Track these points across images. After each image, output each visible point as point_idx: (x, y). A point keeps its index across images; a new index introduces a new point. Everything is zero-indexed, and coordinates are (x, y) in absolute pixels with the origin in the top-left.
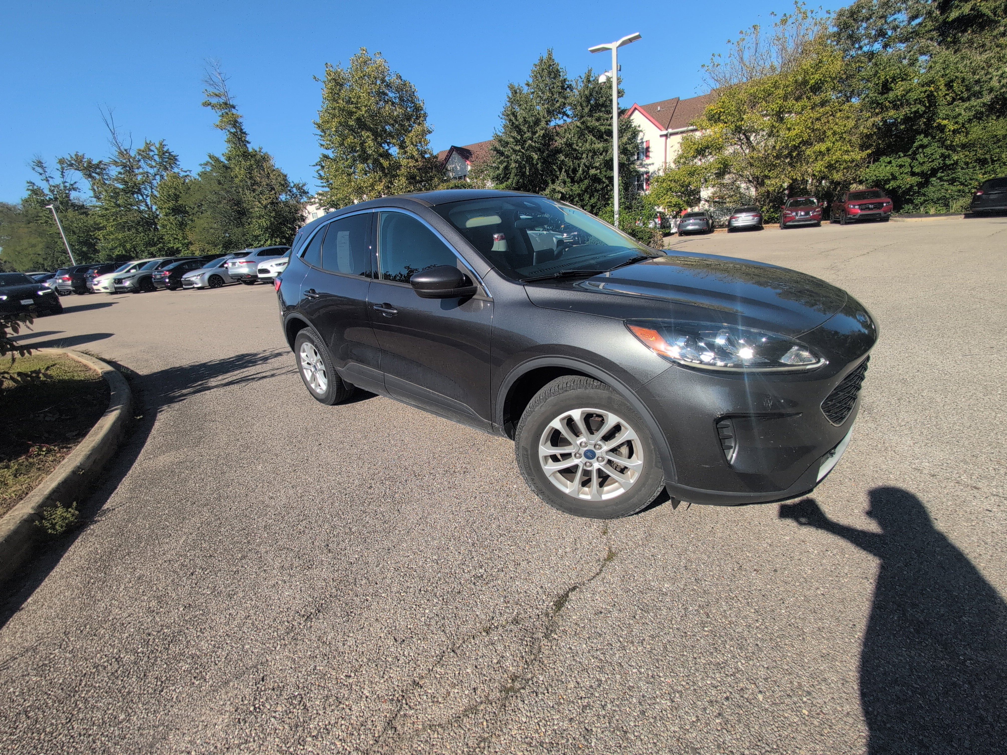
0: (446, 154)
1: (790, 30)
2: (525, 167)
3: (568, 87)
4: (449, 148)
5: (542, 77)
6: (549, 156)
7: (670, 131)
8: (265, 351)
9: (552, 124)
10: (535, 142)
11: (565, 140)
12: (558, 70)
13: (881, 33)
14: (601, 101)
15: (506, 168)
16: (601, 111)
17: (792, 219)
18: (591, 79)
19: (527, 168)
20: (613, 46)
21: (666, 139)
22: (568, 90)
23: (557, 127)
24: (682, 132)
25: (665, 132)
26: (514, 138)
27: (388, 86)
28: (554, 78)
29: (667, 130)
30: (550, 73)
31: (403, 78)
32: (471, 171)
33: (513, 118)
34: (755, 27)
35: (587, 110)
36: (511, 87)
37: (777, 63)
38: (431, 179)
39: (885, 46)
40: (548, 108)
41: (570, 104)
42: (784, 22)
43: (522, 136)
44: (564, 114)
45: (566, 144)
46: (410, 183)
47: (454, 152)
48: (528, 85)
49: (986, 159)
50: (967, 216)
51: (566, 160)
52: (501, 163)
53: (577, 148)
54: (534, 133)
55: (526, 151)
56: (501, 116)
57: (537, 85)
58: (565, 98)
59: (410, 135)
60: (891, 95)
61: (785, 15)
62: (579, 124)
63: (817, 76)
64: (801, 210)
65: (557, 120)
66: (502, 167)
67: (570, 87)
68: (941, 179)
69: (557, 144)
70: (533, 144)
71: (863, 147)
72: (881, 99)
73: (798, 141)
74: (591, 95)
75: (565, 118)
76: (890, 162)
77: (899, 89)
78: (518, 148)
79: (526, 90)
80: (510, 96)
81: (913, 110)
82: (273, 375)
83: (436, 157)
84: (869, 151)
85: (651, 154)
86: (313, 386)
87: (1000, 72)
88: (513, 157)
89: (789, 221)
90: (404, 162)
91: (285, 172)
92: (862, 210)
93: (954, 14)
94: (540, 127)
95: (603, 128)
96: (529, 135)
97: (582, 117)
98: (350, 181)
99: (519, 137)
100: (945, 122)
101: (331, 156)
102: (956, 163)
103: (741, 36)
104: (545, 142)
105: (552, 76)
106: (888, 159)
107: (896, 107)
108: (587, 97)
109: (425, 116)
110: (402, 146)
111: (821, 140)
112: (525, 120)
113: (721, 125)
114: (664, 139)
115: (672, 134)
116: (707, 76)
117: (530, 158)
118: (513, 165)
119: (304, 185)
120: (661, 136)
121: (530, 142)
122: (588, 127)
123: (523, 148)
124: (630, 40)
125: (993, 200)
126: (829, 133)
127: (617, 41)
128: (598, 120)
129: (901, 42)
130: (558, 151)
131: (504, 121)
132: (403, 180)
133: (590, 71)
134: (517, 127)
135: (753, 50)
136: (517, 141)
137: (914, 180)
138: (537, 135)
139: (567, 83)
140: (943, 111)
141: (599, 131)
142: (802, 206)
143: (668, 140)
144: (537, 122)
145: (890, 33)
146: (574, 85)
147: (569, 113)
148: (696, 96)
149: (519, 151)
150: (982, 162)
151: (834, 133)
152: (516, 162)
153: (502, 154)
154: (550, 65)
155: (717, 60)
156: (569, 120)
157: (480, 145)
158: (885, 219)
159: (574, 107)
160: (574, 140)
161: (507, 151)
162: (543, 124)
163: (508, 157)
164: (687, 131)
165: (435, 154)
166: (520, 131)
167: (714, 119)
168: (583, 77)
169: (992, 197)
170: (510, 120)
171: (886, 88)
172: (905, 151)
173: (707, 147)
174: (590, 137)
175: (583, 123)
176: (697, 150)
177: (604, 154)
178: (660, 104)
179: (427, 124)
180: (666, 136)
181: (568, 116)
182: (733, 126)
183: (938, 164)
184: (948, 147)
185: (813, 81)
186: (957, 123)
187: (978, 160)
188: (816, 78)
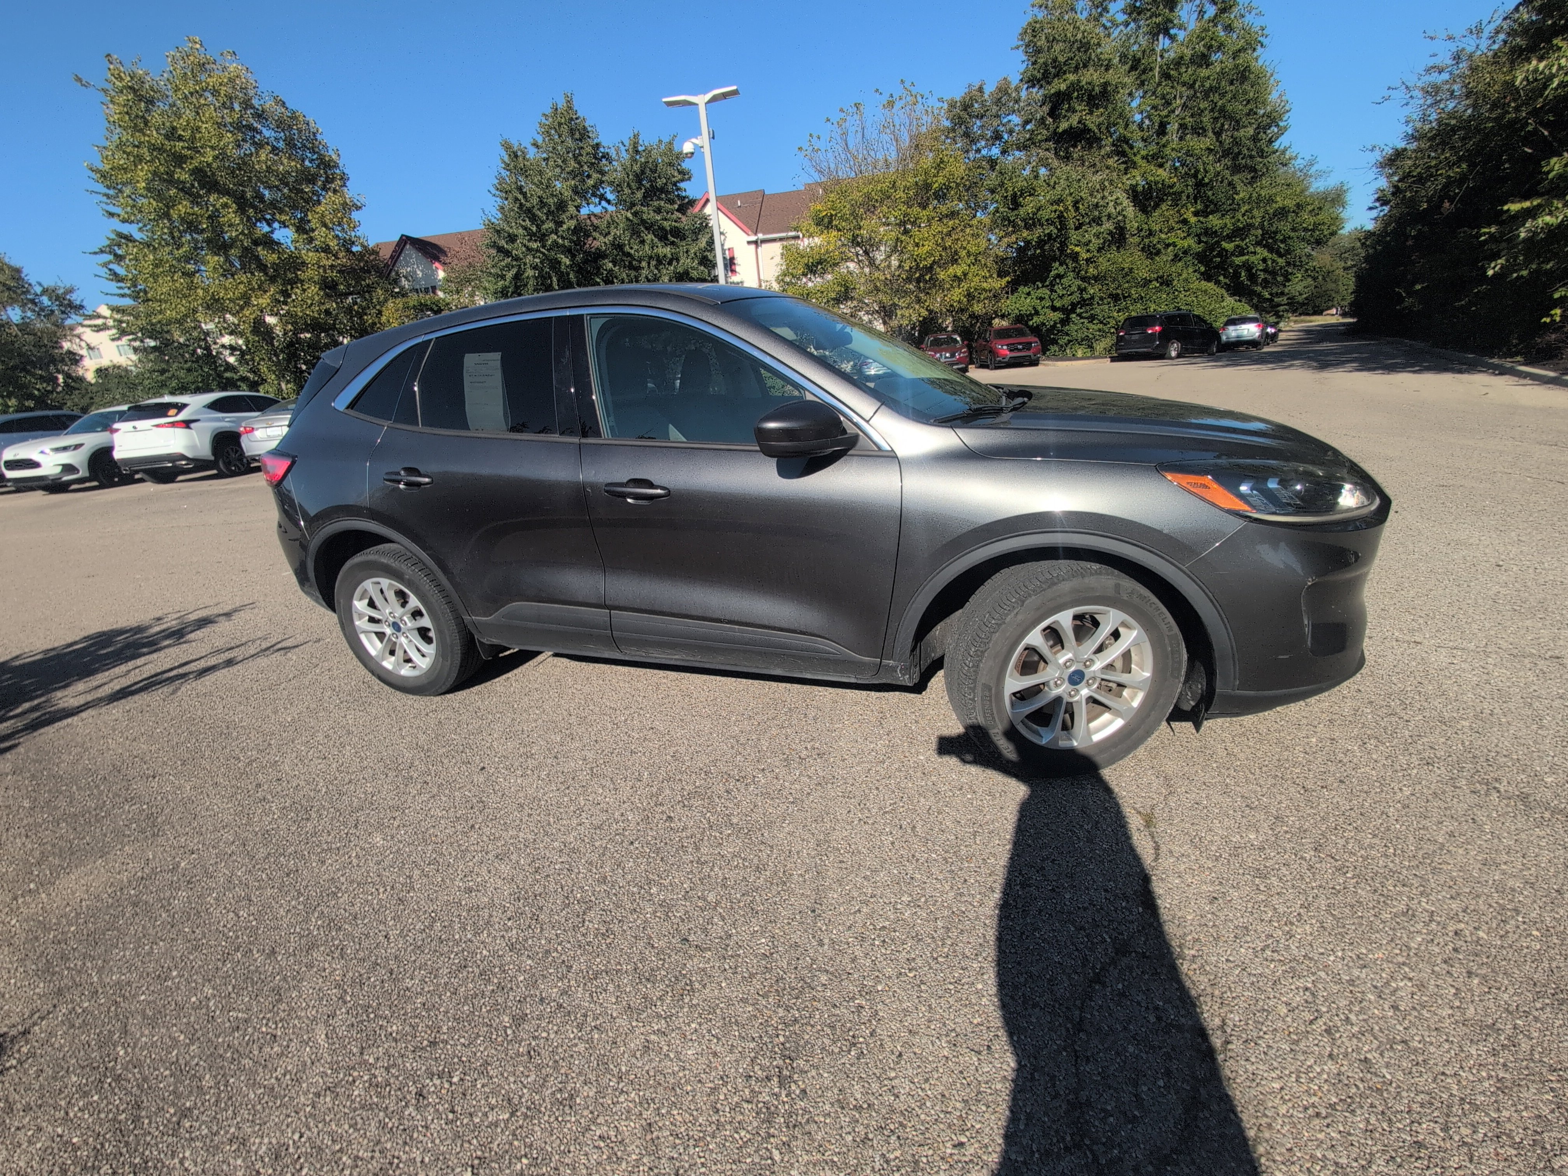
0: (392, 249)
1: (899, 115)
2: (550, 278)
3: (603, 157)
4: (397, 239)
5: (560, 136)
6: (586, 262)
7: (761, 236)
8: (159, 619)
9: (584, 211)
10: (563, 238)
11: (611, 238)
12: (585, 128)
13: (997, 136)
14: (660, 183)
15: (517, 277)
16: (660, 199)
18: (640, 149)
19: (554, 279)
20: (701, 100)
21: (757, 247)
22: (604, 161)
23: (593, 218)
24: (781, 239)
25: (753, 238)
26: (525, 228)
27: (260, 115)
28: (581, 140)
29: (756, 234)
30: (572, 132)
31: (287, 105)
32: (447, 280)
33: (520, 197)
34: (857, 106)
35: (639, 195)
36: (507, 146)
37: (893, 156)
38: (370, 289)
39: (1004, 152)
40: (576, 187)
41: (611, 183)
42: (891, 104)
43: (537, 226)
44: (602, 197)
45: (613, 245)
46: (328, 296)
47: (408, 246)
48: (536, 145)
49: (1118, 295)
50: (1113, 359)
51: (616, 269)
52: (509, 267)
53: (632, 252)
54: (559, 224)
55: (548, 250)
56: (494, 191)
57: (554, 148)
58: (602, 173)
59: (320, 209)
60: (1022, 211)
61: (892, 96)
62: (629, 215)
63: (940, 180)
64: (946, 352)
65: (591, 206)
66: (510, 275)
67: (606, 156)
68: (1079, 315)
69: (596, 244)
70: (560, 241)
71: (1001, 274)
72: (1012, 215)
73: (930, 260)
74: (643, 172)
75: (604, 203)
76: (1029, 294)
77: (1029, 206)
78: (534, 245)
79: (532, 153)
80: (506, 159)
81: (1047, 232)
82: (230, 663)
83: (374, 252)
84: (1008, 279)
85: (738, 269)
86: (388, 664)
87: (1114, 197)
88: (529, 259)
90: (310, 257)
91: (15, 263)
92: (1011, 351)
93: (1064, 126)
94: (568, 214)
95: (666, 225)
96: (549, 225)
97: (633, 205)
98: (192, 287)
99: (534, 229)
100: (1077, 249)
101: (138, 236)
102: (1092, 298)
103: (842, 115)
104: (578, 238)
105: (577, 136)
106: (1026, 290)
107: (1027, 227)
108: (637, 175)
109: (344, 178)
110: (302, 228)
111: (954, 261)
112: (541, 201)
113: (835, 233)
114: (753, 247)
115: (764, 241)
116: (806, 162)
117: (555, 264)
118: (530, 272)
119: (71, 291)
120: (749, 243)
121: (554, 237)
122: (643, 222)
123: (544, 246)
124: (725, 96)
125: (1135, 341)
126: (963, 253)
127: (705, 93)
128: (658, 210)
129: (1019, 149)
130: (600, 255)
131: (498, 199)
132: (313, 289)
133: (636, 136)
134: (529, 211)
135: (860, 135)
136: (531, 235)
137: (1057, 316)
138: (565, 227)
139: (602, 150)
140: (1074, 236)
141: (662, 229)
142: (944, 346)
143: (759, 249)
144: (562, 206)
145: (1006, 136)
146: (613, 153)
147: (611, 196)
148: (794, 189)
149: (537, 251)
150: (1115, 298)
151: (969, 254)
152: (535, 268)
153: (507, 253)
154: (572, 119)
155: (817, 144)
156: (611, 208)
157: (461, 238)
158: (1034, 363)
159: (618, 188)
160: (625, 238)
161: (518, 249)
162: (572, 210)
163: (517, 259)
164: (788, 238)
165: (371, 244)
166: (533, 218)
167: (825, 223)
168: (627, 143)
169: (1134, 337)
170: (516, 199)
171: (1015, 204)
172: (1043, 281)
173: (820, 262)
174: (649, 237)
175: (635, 214)
176: (807, 265)
177: (675, 263)
178: (739, 196)
179: (352, 192)
180: (755, 243)
181: (609, 202)
182: (849, 235)
183: (1076, 298)
184: (1083, 279)
185: (936, 185)
186: (1088, 251)
187: (1111, 296)
188: (939, 181)
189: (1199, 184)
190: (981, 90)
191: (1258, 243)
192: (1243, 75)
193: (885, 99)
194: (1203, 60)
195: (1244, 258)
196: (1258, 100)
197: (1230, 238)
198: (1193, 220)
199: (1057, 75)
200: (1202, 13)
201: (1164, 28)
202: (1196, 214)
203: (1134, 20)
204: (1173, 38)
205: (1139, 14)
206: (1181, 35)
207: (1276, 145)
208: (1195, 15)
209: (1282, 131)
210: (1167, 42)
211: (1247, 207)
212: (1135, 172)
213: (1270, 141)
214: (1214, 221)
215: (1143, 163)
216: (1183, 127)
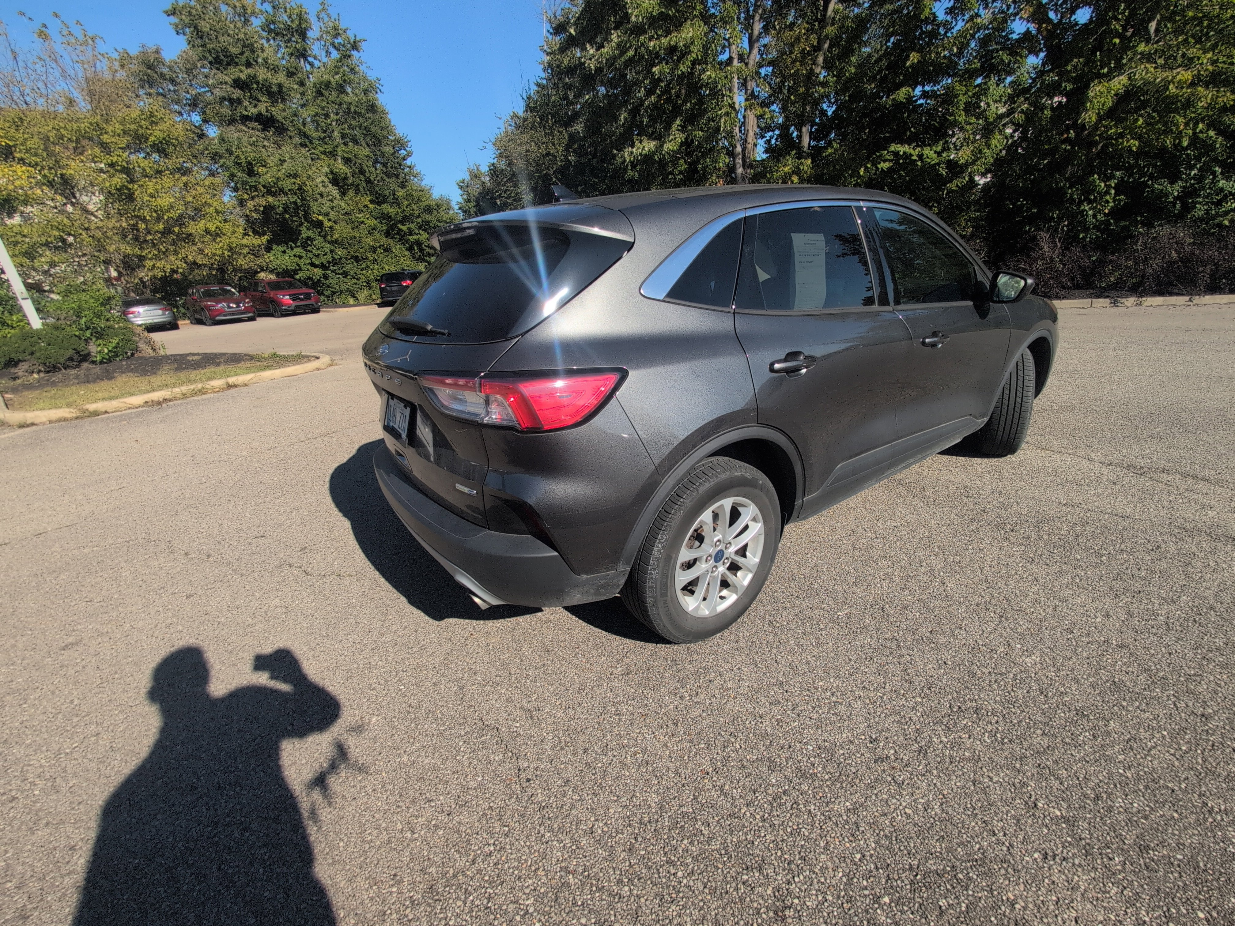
17: (221, 312)
39: (205, 121)
60: (261, 179)
68: (333, 271)
71: (257, 233)
72: (252, 181)
76: (284, 252)
81: (291, 200)
84: (264, 238)
89: (218, 315)
92: (293, 300)
93: (254, 111)
100: (321, 218)
106: (282, 248)
107: (269, 192)
137: (318, 272)
142: (220, 297)
158: (316, 311)
169: (394, 289)
172: (295, 242)
183: (329, 257)
184: (331, 243)
185: (152, 139)
186: (329, 220)
187: (352, 257)
188: (156, 134)
189: (369, 181)
190: (157, 52)
191: (420, 228)
192: (373, 108)
193: (37, 26)
194: (341, 89)
195: (415, 237)
196: (386, 128)
197: (402, 222)
198: (372, 206)
199: (228, 64)
200: (328, 53)
201: (302, 54)
202: (371, 201)
203: (274, 39)
204: (311, 65)
205: (277, 34)
206: (317, 63)
207: (408, 162)
208: (324, 54)
209: (409, 154)
210: (308, 67)
211: (406, 203)
212: (319, 163)
213: (404, 159)
214: (387, 208)
215: (323, 156)
216: (343, 136)
